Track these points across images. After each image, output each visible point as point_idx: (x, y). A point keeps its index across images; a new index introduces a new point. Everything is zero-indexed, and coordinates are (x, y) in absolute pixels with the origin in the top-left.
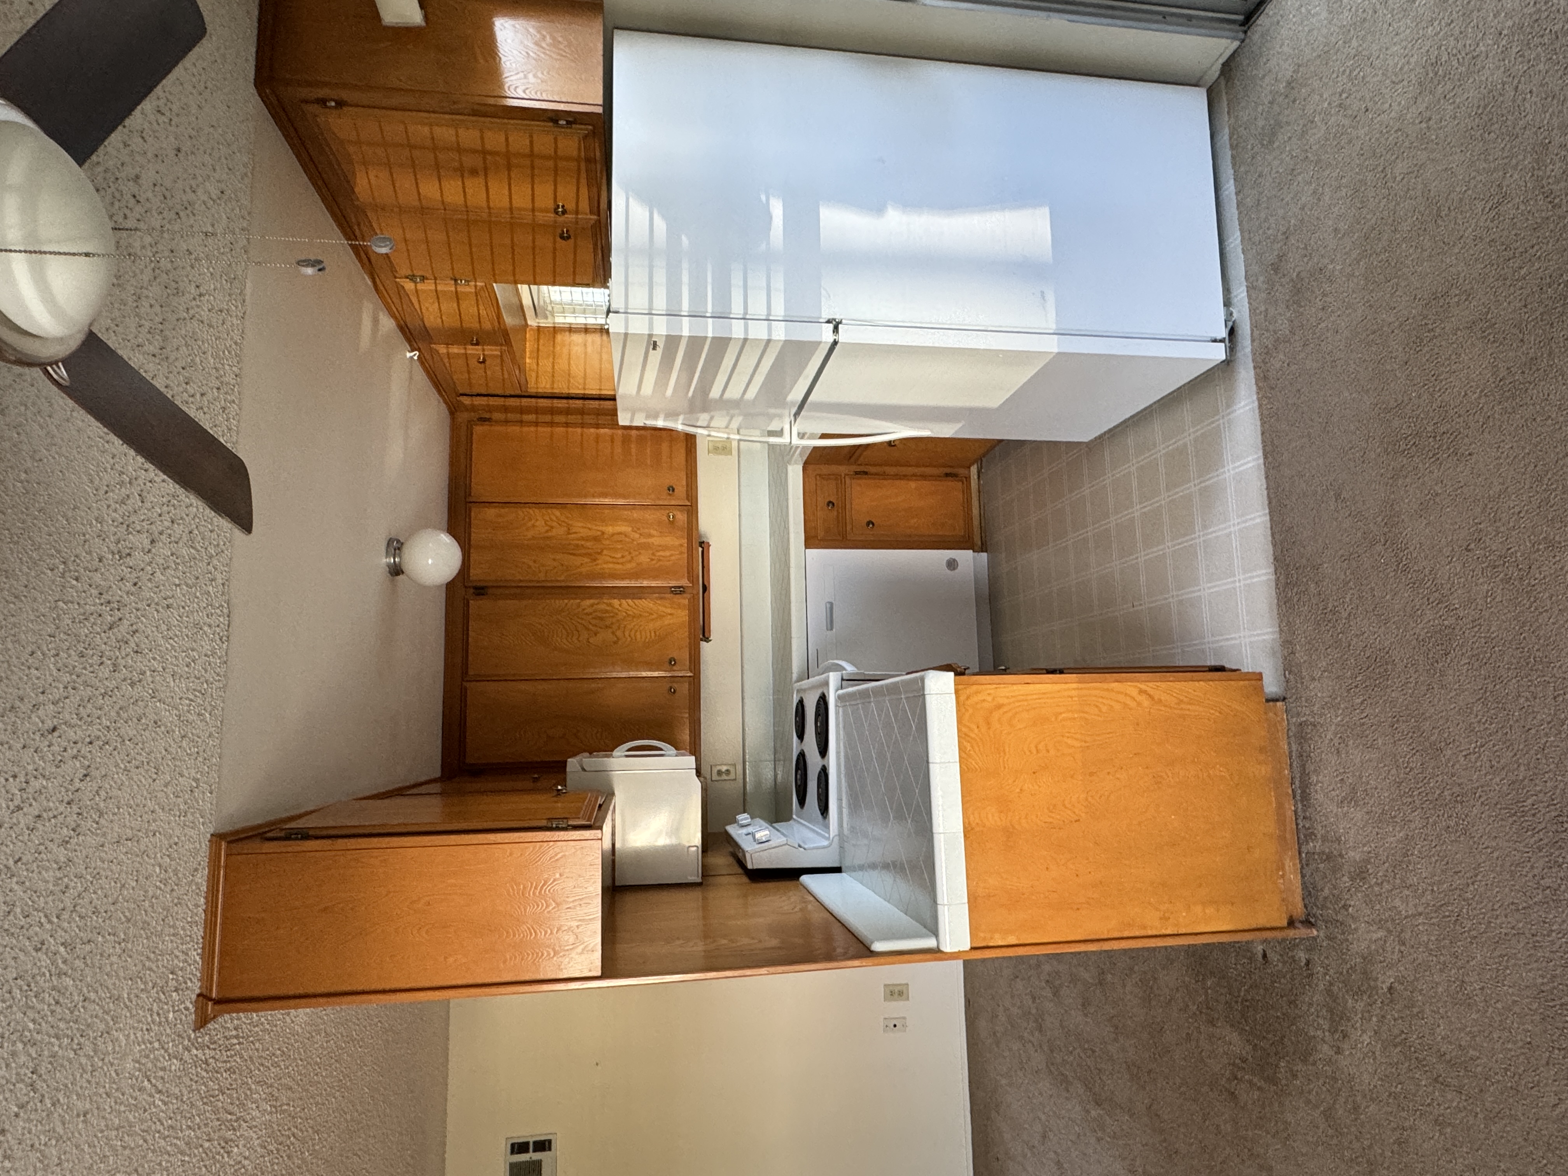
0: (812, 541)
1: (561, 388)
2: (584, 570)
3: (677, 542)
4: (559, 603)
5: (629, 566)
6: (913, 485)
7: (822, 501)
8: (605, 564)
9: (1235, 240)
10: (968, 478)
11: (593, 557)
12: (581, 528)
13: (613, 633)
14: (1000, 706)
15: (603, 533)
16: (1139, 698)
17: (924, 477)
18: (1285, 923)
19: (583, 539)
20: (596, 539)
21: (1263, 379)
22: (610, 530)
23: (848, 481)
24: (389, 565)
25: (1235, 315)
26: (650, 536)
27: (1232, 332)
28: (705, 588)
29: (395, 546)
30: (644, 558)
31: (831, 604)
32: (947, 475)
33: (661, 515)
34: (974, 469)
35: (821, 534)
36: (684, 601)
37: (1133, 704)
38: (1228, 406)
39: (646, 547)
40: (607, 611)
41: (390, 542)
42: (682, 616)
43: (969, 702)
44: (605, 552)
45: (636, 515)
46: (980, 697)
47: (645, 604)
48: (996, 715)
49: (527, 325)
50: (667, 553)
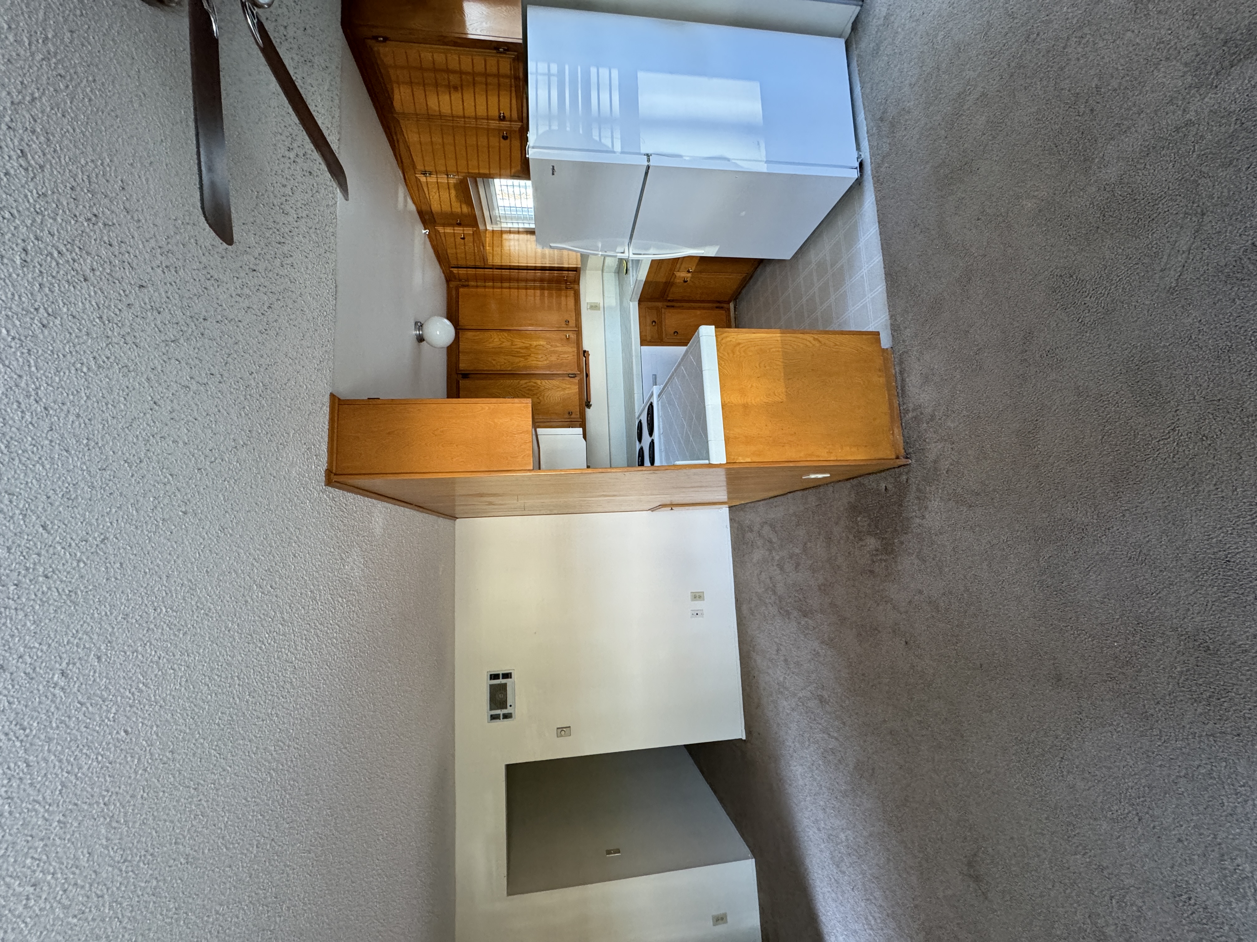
0: (644, 342)
1: (506, 262)
2: (521, 364)
3: (570, 350)
4: (508, 382)
5: (545, 362)
6: (698, 312)
7: (649, 321)
8: (532, 361)
9: (861, 117)
10: (729, 309)
11: (525, 357)
12: (519, 343)
13: (538, 398)
14: (739, 344)
15: (531, 345)
16: (814, 342)
17: (704, 308)
18: (894, 457)
19: (520, 348)
20: (526, 348)
21: (878, 181)
22: (535, 343)
23: (663, 310)
24: (416, 335)
25: (863, 156)
26: (557, 346)
27: (861, 165)
28: (587, 375)
29: (419, 326)
30: (553, 358)
31: (655, 375)
32: (717, 307)
33: (561, 335)
34: (732, 305)
35: (649, 338)
36: (576, 380)
37: (811, 345)
38: (860, 207)
39: (554, 352)
40: (534, 386)
41: (416, 323)
42: (575, 389)
43: (723, 341)
44: (532, 355)
45: (548, 335)
46: (728, 339)
47: (555, 382)
48: (738, 348)
49: (486, 230)
50: (566, 356)
